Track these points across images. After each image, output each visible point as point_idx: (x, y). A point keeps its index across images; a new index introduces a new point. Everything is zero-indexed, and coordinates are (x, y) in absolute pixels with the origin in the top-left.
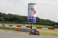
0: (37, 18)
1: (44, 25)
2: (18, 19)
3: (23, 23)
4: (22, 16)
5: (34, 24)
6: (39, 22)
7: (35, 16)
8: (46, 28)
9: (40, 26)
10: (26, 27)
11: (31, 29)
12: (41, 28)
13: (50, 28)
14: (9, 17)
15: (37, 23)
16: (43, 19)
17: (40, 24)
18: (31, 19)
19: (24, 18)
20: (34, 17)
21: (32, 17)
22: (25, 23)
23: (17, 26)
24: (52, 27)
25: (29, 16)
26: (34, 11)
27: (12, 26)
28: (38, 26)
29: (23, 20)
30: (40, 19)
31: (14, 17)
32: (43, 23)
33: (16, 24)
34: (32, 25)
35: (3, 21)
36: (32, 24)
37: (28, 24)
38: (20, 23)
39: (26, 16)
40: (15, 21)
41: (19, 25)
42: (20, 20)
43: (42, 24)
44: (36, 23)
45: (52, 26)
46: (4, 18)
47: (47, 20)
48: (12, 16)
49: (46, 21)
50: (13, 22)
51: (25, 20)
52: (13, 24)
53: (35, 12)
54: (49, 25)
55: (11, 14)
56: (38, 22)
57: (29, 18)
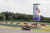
0: (41, 16)
1: (48, 22)
2: (25, 17)
3: (29, 21)
6: (43, 20)
9: (44, 23)
10: (32, 24)
11: (36, 26)
14: (17, 16)
15: (41, 21)
16: (46, 18)
17: (44, 21)
18: (36, 17)
19: (30, 16)
20: (38, 16)
21: (37, 16)
22: (31, 21)
23: (24, 24)
25: (35, 15)
27: (20, 23)
29: (29, 18)
30: (44, 17)
31: (21, 16)
33: (23, 22)
34: (37, 23)
35: (12, 19)
36: (36, 21)
37: (34, 21)
38: (26, 21)
39: (31, 15)
40: (22, 19)
41: (26, 22)
42: (26, 18)
43: (45, 22)
44: (40, 21)
46: (12, 17)
48: (19, 15)
49: (49, 19)
50: (20, 20)
51: (31, 19)
52: (21, 22)
55: (18, 13)
56: (42, 19)
57: (35, 17)
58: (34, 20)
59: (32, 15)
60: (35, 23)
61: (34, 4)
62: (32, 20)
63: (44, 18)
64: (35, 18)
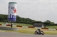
0: (17, 16)
4: (2, 15)
5: (14, 22)
6: (20, 20)
7: (15, 14)
8: (26, 26)
9: (21, 25)
10: (7, 25)
11: (12, 27)
12: (22, 26)
13: (30, 26)
15: (18, 22)
16: (23, 18)
18: (12, 17)
19: (4, 16)
20: (14, 16)
21: (13, 16)
22: (5, 22)
24: (32, 26)
25: (10, 15)
26: (15, 9)
28: (18, 24)
29: (3, 18)
30: (20, 17)
32: (23, 21)
34: (13, 24)
36: (12, 22)
37: (9, 22)
42: (1, 18)
43: (22, 23)
44: (16, 22)
45: (32, 24)
47: (27, 18)
49: (26, 20)
51: (6, 19)
53: (15, 11)
54: (29, 23)
56: (18, 20)
57: (10, 17)
58: (9, 20)
59: (7, 15)
60: (10, 24)
61: (9, 3)
62: (7, 21)
63: (20, 19)
64: (10, 19)
